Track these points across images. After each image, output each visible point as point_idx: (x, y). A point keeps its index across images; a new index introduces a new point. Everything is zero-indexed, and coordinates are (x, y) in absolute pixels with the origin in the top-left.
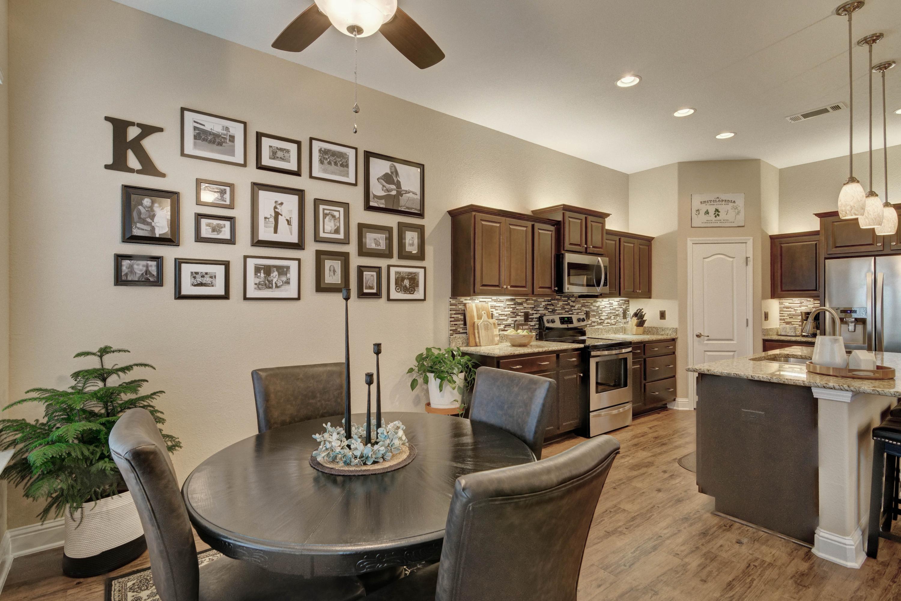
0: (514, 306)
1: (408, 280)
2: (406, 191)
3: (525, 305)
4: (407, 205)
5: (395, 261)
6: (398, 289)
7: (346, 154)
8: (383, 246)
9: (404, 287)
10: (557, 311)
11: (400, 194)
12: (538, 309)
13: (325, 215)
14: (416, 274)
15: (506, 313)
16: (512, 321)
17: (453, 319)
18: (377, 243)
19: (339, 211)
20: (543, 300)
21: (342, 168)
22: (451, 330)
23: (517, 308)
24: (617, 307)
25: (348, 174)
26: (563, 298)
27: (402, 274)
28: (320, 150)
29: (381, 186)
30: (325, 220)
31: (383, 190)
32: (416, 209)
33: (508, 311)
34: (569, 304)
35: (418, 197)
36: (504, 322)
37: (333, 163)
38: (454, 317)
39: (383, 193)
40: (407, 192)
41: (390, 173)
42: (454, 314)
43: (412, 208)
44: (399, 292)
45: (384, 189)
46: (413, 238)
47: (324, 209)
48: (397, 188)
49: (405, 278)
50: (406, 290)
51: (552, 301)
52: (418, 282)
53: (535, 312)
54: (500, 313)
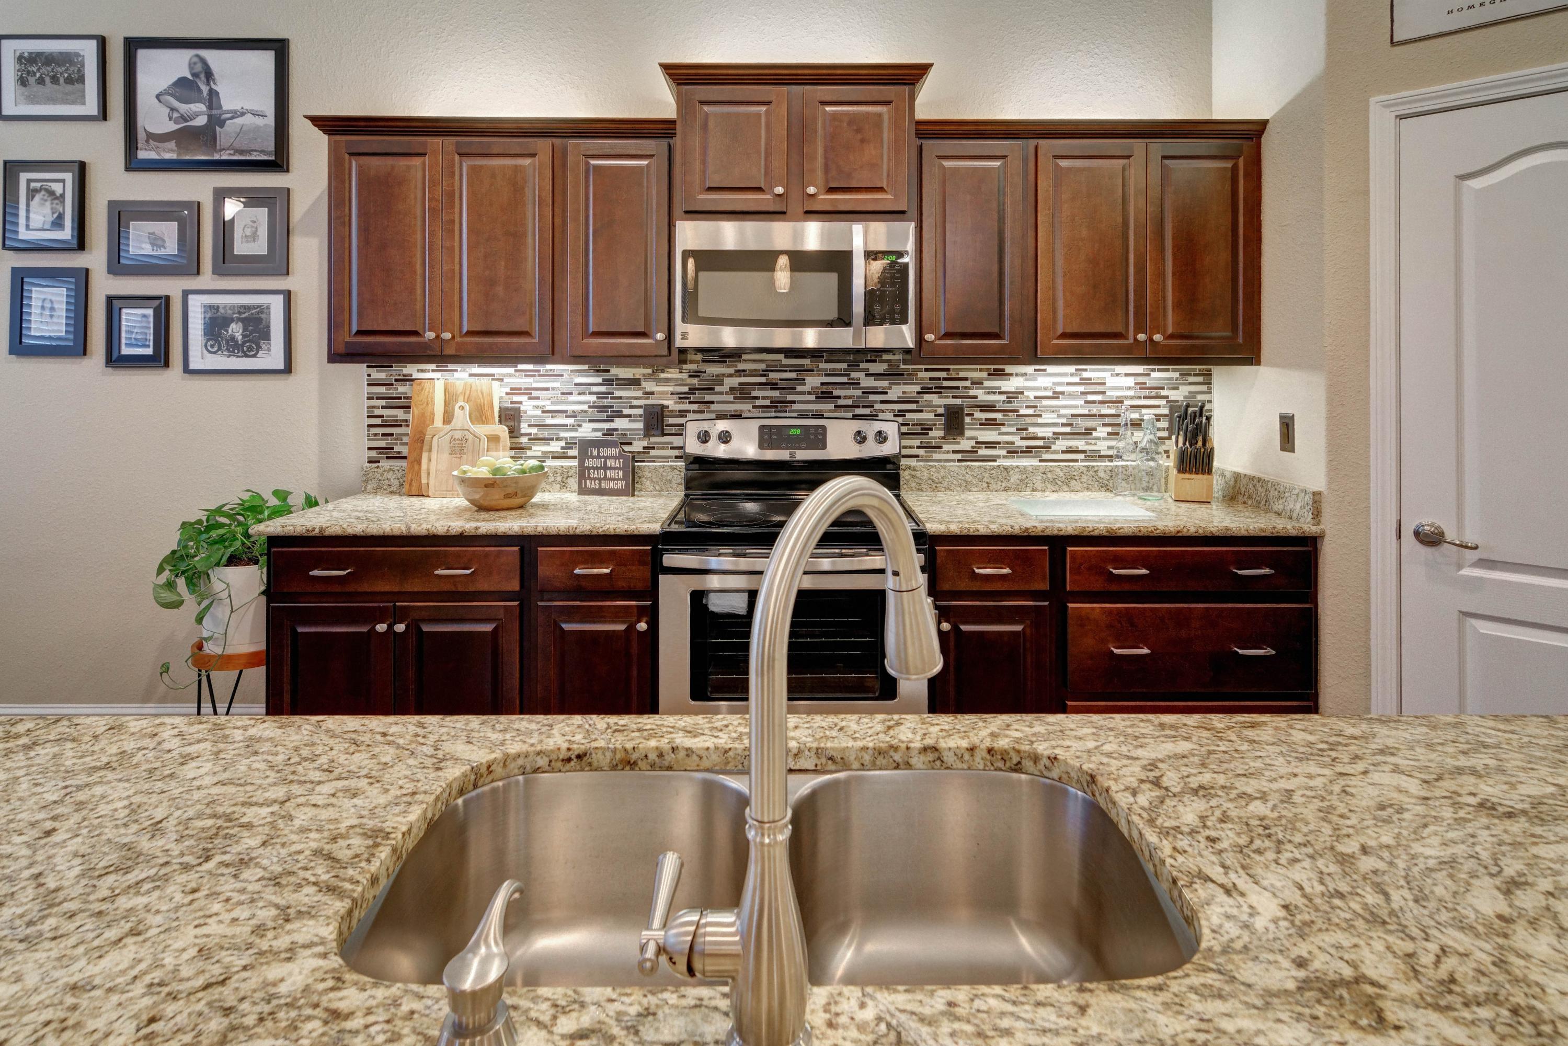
0: (603, 389)
1: (240, 324)
2: (235, 112)
3: (649, 386)
4: (237, 145)
5: (206, 279)
6: (212, 346)
7: (77, 55)
8: (171, 248)
9: (227, 341)
10: (795, 407)
11: (216, 121)
12: (708, 398)
13: (32, 193)
14: (263, 310)
15: (570, 408)
16: (595, 430)
17: (378, 421)
18: (156, 241)
19: (63, 181)
20: (731, 371)
21: (69, 88)
22: (370, 449)
23: (618, 393)
24: (1131, 393)
25: (84, 96)
26: (823, 366)
27: (222, 311)
28: (20, 59)
29: (168, 110)
30: (32, 203)
31: (170, 119)
32: (262, 152)
33: (579, 403)
34: (855, 384)
35: (270, 121)
36: (563, 435)
37: (47, 80)
38: (382, 416)
39: (172, 127)
40: (236, 114)
41: (190, 77)
42: (383, 407)
43: (250, 152)
44: (215, 353)
45: (175, 115)
46: (254, 222)
47: (29, 181)
48: (210, 107)
49: (232, 320)
50: (234, 348)
51: (772, 375)
52: (269, 327)
53: (695, 407)
54: (548, 408)
